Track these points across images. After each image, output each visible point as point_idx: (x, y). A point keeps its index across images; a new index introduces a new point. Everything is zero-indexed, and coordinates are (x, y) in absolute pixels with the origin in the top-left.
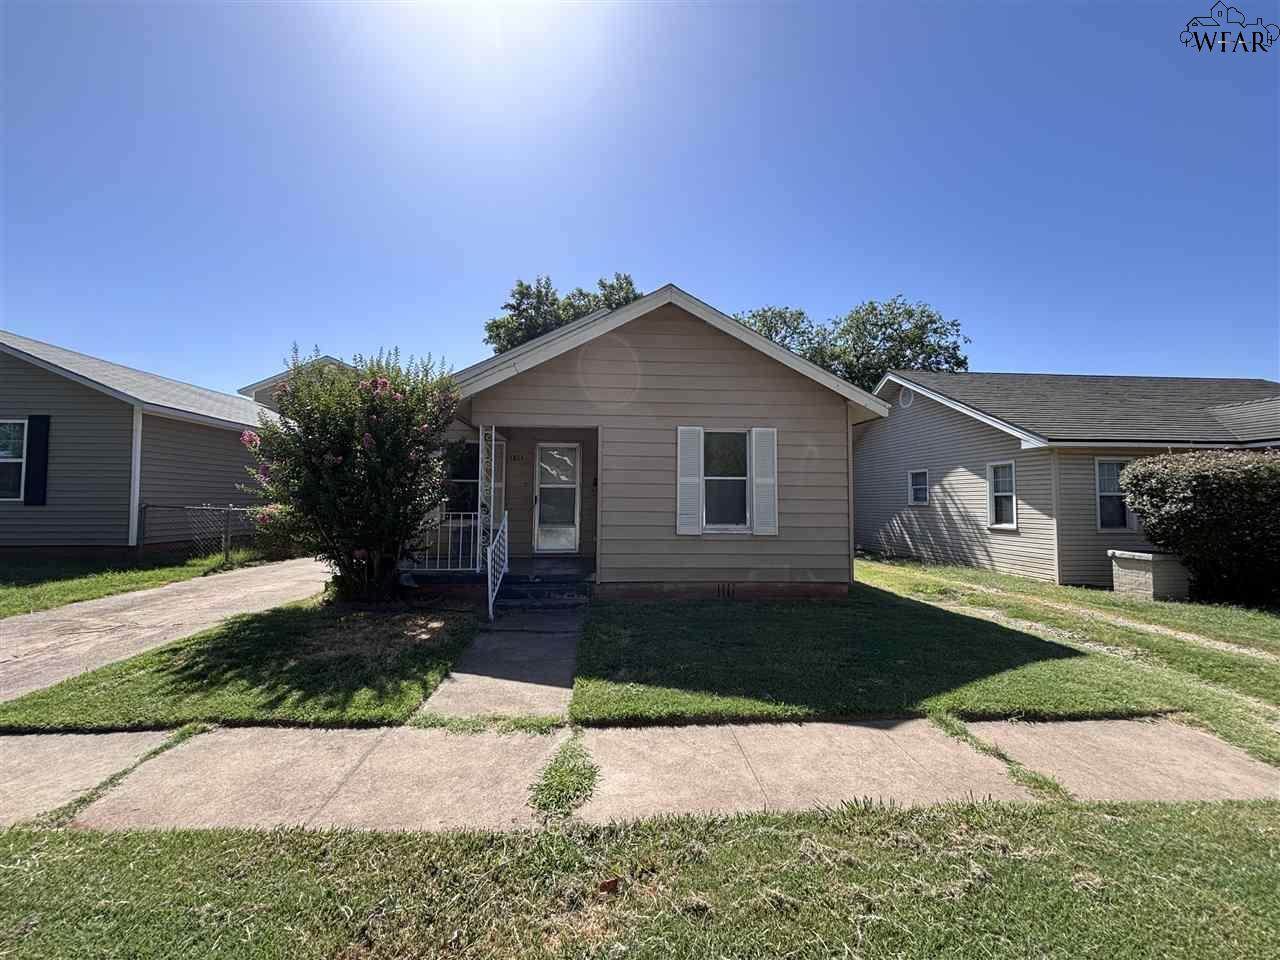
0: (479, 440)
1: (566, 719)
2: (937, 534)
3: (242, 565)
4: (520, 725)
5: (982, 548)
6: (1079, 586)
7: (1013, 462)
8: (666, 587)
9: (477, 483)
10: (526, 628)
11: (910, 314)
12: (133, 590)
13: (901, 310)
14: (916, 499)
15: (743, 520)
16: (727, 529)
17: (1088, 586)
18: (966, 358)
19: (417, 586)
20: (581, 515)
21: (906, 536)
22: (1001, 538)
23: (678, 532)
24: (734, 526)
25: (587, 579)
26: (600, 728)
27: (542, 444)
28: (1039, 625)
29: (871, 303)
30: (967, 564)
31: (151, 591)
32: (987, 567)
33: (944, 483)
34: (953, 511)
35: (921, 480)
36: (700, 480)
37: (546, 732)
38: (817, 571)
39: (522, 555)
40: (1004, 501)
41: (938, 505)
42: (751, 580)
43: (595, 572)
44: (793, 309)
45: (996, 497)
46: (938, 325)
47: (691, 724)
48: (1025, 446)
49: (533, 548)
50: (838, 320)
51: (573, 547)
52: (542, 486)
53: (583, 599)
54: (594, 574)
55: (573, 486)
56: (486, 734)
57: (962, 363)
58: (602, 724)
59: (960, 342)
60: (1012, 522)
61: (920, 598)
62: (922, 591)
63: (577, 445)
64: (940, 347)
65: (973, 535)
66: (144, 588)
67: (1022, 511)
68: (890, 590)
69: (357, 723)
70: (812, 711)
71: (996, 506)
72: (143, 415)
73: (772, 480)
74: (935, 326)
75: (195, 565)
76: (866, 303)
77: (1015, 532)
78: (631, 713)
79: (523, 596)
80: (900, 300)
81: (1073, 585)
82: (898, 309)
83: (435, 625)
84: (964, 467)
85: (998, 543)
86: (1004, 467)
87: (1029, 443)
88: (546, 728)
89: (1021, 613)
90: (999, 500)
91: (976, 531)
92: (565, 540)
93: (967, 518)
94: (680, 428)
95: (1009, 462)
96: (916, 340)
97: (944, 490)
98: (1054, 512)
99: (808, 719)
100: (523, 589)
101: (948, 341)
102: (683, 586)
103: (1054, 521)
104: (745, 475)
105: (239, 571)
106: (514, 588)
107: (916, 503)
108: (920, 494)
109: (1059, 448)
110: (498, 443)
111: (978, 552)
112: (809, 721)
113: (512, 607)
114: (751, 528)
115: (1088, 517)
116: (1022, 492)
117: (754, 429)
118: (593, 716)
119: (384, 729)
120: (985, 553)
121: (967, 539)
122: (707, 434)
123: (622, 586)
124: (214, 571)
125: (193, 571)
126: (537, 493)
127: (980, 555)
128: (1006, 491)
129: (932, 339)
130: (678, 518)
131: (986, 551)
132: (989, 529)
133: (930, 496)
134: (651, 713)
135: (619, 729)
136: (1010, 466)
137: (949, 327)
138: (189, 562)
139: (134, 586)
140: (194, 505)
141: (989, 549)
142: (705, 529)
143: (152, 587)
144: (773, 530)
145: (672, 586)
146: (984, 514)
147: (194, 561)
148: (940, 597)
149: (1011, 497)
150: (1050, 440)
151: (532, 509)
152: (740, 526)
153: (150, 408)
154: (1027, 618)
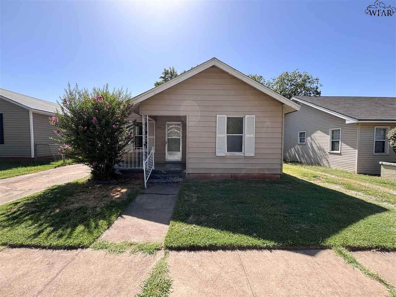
0: (142, 121)
1: (163, 245)
2: (308, 155)
3: (69, 164)
4: (141, 248)
5: (325, 160)
6: (366, 174)
7: (340, 128)
8: (212, 175)
9: (142, 136)
10: (158, 193)
11: (301, 76)
12: (26, 174)
13: (297, 75)
14: (301, 142)
15: (241, 150)
16: (235, 154)
17: (370, 175)
18: (320, 92)
19: (121, 174)
20: (182, 148)
21: (296, 154)
22: (333, 156)
23: (216, 155)
24: (238, 153)
25: (183, 172)
26: (177, 251)
27: (168, 123)
28: (360, 193)
29: (287, 72)
30: (319, 165)
31: (33, 174)
32: (327, 166)
33: (312, 136)
34: (314, 146)
35: (302, 135)
36: (225, 135)
37: (152, 253)
38: (268, 169)
39: (160, 162)
40: (336, 143)
41: (309, 144)
42: (243, 173)
43: (186, 169)
44: (258, 75)
45: (332, 141)
46: (311, 80)
47: (220, 249)
48: (347, 122)
49: (165, 159)
50: (274, 79)
51: (179, 159)
52: (168, 137)
53: (181, 180)
54: (185, 170)
55: (179, 138)
56: (124, 254)
57: (319, 93)
58: (179, 249)
59: (319, 86)
60: (339, 150)
61: (306, 179)
62: (306, 176)
63: (181, 122)
64: (311, 88)
65: (322, 155)
66: (31, 173)
67: (343, 147)
68: (294, 175)
69: (67, 247)
70: (276, 244)
71: (332, 144)
72: (33, 113)
73: (253, 136)
74: (309, 80)
75: (53, 164)
76: (285, 72)
77: (340, 154)
78: (192, 244)
79: (159, 178)
80: (297, 71)
81: (363, 174)
82: (296, 74)
83: (124, 190)
84: (320, 130)
85: (331, 158)
86: (336, 130)
87: (349, 121)
88: (153, 250)
89: (350, 188)
90: (333, 142)
91: (323, 153)
92: (177, 157)
93: (320, 149)
94: (217, 116)
95: (339, 128)
96: (303, 85)
97: (312, 139)
98: (357, 147)
99: (274, 248)
100: (159, 176)
101: (314, 86)
102: (218, 175)
103: (357, 151)
104: (242, 134)
105: (68, 166)
106: (156, 175)
107: (301, 143)
108: (302, 140)
109: (361, 123)
110: (149, 122)
111: (324, 161)
112: (275, 249)
113: (154, 183)
114: (244, 154)
115: (371, 149)
116: (344, 140)
117: (246, 116)
118: (175, 245)
119: (79, 250)
120: (326, 161)
121: (320, 156)
122: (228, 118)
123: (195, 175)
124: (59, 166)
125: (51, 167)
126: (167, 140)
127: (325, 162)
128: (337, 139)
129: (308, 85)
130: (216, 149)
131: (327, 160)
132: (329, 153)
133: (306, 141)
134: (201, 244)
135: (186, 252)
136: (339, 130)
137: (315, 80)
138: (51, 163)
139: (27, 172)
140: (52, 144)
141: (328, 160)
142: (226, 154)
143: (34, 173)
144: (253, 155)
145: (213, 175)
146: (327, 147)
147: (53, 163)
148: (314, 179)
149: (339, 141)
150: (359, 120)
151: (165, 146)
152: (240, 153)
153: (35, 111)
154: (353, 189)
